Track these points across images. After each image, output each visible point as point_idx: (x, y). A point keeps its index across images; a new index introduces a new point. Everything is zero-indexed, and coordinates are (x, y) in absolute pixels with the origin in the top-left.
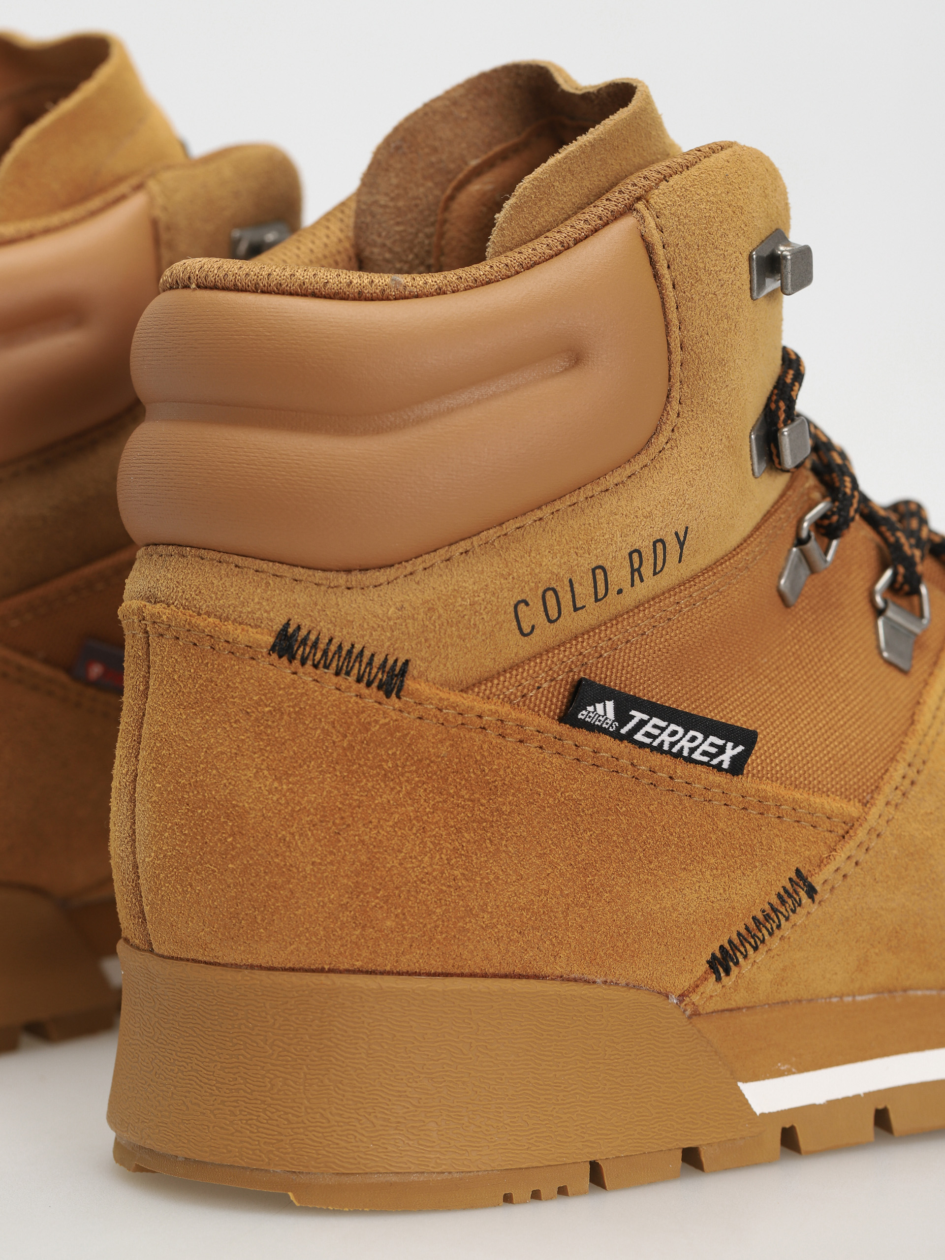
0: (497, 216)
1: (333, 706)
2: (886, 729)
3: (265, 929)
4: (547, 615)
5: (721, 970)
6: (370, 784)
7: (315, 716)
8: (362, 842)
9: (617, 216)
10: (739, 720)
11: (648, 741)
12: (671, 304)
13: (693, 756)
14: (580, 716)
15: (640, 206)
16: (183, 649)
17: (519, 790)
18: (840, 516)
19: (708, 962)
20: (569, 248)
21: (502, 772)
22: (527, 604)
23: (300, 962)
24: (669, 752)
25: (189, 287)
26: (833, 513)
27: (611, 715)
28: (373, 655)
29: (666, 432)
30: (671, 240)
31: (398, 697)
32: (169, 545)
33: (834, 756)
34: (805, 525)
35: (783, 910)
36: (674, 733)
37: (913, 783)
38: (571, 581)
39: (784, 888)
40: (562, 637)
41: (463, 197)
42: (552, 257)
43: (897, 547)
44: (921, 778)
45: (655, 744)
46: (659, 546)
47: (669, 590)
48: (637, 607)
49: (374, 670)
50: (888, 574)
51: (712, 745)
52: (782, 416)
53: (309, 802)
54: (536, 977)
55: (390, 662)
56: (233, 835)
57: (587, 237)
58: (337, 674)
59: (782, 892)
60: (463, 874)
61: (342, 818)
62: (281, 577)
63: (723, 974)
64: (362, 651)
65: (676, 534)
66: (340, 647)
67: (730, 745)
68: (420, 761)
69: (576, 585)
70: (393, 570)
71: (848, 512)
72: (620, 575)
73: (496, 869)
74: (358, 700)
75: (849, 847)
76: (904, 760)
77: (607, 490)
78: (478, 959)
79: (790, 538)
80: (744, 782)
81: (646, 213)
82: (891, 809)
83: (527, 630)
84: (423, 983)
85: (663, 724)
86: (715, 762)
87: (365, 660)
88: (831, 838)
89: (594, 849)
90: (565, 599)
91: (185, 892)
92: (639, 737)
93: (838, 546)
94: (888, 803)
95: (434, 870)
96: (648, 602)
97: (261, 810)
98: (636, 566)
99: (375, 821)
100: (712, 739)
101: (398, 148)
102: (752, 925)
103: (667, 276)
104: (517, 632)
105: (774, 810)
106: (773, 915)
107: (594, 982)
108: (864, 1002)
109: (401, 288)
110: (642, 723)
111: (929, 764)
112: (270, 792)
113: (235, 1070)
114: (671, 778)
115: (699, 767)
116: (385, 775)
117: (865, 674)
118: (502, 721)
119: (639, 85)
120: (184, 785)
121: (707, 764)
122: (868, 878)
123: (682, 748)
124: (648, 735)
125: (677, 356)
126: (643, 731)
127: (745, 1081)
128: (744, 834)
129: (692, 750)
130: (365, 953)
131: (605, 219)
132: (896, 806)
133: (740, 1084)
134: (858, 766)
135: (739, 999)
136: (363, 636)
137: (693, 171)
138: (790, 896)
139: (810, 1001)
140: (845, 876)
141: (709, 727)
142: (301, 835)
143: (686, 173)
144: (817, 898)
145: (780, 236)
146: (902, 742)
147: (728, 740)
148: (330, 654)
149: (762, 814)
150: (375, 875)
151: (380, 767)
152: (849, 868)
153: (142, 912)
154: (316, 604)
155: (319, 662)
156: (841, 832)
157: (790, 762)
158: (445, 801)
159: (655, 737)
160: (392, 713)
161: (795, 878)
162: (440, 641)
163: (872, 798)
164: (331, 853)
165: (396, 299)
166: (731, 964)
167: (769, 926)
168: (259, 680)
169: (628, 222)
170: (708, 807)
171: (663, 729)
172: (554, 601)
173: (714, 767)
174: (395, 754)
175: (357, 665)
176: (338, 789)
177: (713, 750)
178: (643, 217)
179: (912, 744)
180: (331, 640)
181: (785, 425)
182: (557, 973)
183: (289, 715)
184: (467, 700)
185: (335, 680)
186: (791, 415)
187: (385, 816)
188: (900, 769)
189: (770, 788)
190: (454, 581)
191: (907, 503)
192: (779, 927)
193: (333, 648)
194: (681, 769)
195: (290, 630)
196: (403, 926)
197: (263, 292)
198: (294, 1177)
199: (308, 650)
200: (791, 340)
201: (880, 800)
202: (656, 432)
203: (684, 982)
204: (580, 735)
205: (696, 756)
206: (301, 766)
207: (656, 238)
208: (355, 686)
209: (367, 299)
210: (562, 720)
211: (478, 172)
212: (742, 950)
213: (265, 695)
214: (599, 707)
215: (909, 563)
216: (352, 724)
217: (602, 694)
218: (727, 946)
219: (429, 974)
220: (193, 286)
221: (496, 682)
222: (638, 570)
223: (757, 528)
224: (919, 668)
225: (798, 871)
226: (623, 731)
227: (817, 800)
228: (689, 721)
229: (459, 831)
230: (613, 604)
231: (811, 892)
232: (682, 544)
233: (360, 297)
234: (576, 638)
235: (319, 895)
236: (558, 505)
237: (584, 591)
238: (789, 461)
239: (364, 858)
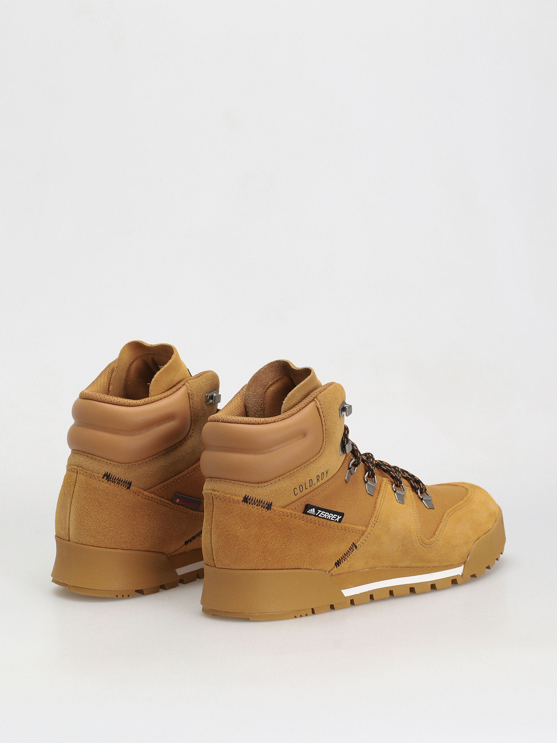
0: (283, 402)
1: (256, 513)
2: (370, 510)
3: (243, 561)
4: (300, 491)
5: (337, 565)
6: (265, 529)
7: (253, 515)
8: (264, 542)
9: (310, 402)
10: (339, 510)
11: (321, 516)
12: (323, 421)
13: (331, 519)
14: (307, 512)
15: (315, 399)
16: (222, 501)
17: (295, 529)
18: (358, 462)
19: (335, 564)
20: (301, 410)
21: (292, 525)
22: (296, 489)
23: (251, 568)
24: (326, 519)
25: (219, 422)
26: (356, 462)
27: (314, 511)
28: (264, 501)
29: (323, 449)
30: (323, 407)
31: (270, 510)
32: (216, 478)
33: (359, 517)
34: (350, 465)
35: (350, 552)
36: (327, 514)
37: (376, 522)
38: (305, 483)
39: (350, 547)
40: (303, 495)
41: (268, 391)
42: (297, 412)
43: (369, 467)
44: (378, 520)
45: (323, 517)
46: (323, 474)
47: (324, 483)
48: (318, 487)
49: (265, 505)
50: (367, 473)
51: (335, 516)
52: (346, 442)
53: (252, 533)
54: (300, 569)
55: (268, 503)
56: (236, 541)
57: (304, 407)
58: (257, 506)
59: (350, 548)
60: (285, 547)
61: (259, 537)
62: (244, 485)
63: (338, 566)
64: (262, 501)
65: (326, 471)
66: (257, 500)
67: (339, 516)
68: (275, 523)
69: (306, 484)
70: (268, 483)
71: (359, 461)
72: (315, 481)
73: (291, 546)
74: (262, 511)
75: (364, 537)
76: (374, 516)
77: (311, 463)
78: (288, 566)
79: (347, 468)
80: (342, 524)
81: (317, 401)
82: (372, 528)
83: (296, 494)
84: (277, 571)
85: (325, 513)
86: (335, 520)
87: (263, 503)
88: (360, 535)
89: (311, 540)
90: (304, 487)
91: (225, 554)
92: (320, 516)
93: (357, 468)
94: (371, 527)
95: (279, 547)
96: (320, 486)
97: (242, 536)
98: (318, 479)
99: (266, 537)
100: (335, 515)
101: (254, 381)
102: (344, 555)
103: (322, 415)
104: (294, 494)
105: (348, 530)
106: (348, 553)
107: (312, 569)
108: (366, 571)
109: (267, 421)
110: (320, 513)
111: (379, 517)
112: (244, 532)
113: (237, 592)
114: (326, 524)
115: (332, 521)
116: (268, 527)
117: (364, 497)
118: (291, 514)
119: (312, 369)
120: (224, 531)
121: (334, 521)
122: (368, 544)
123: (329, 518)
124: (322, 515)
125: (325, 432)
126: (320, 514)
127: (342, 590)
128: (342, 535)
129: (331, 518)
130: (265, 565)
131: (308, 403)
132: (373, 527)
133: (341, 590)
134: (364, 519)
135: (341, 572)
136: (262, 498)
137: (326, 391)
138: (352, 548)
139: (355, 571)
140: (363, 543)
141: (334, 513)
142: (251, 541)
143: (325, 391)
144: (357, 548)
145: (344, 403)
146: (373, 512)
147: (338, 515)
148: (255, 502)
149: (345, 531)
150: (267, 549)
151: (267, 525)
152: (364, 542)
153: (213, 558)
154: (252, 491)
155: (253, 503)
156: (362, 534)
157: (350, 519)
158: (280, 532)
159: (323, 516)
160: (269, 514)
161: (352, 544)
162: (279, 498)
163: (368, 525)
164: (257, 544)
165: (266, 424)
166: (340, 564)
167: (347, 555)
168: (240, 508)
169: (313, 403)
170: (334, 530)
171: (325, 514)
172: (302, 488)
173: (335, 521)
174: (270, 522)
175: (261, 504)
176: (258, 531)
177: (335, 518)
178: (316, 402)
179: (375, 513)
180: (255, 499)
181: (347, 444)
182: (304, 568)
183: (247, 515)
184: (284, 510)
185: (257, 507)
186: (348, 440)
187: (268, 536)
188: (374, 518)
189: (347, 525)
190: (281, 485)
191: (369, 454)
192: (349, 555)
193: (256, 500)
194: (329, 522)
195: (247, 497)
196: (273, 559)
197: (237, 423)
198: (250, 614)
199: (250, 501)
200: (346, 423)
201: (370, 526)
202: (321, 449)
203: (330, 568)
204: (308, 516)
205: (332, 519)
206: (250, 526)
207: (319, 406)
208: (261, 508)
209: (259, 424)
210: (303, 513)
211: (271, 385)
212: (342, 561)
213: (242, 511)
214: (312, 510)
215: (372, 471)
216: (261, 516)
217: (312, 507)
218: (339, 560)
219: (278, 569)
220: (220, 422)
221: (290, 506)
222: (318, 480)
223: (341, 467)
224: (375, 494)
225: (353, 543)
226: (316, 515)
227: (357, 527)
228: (330, 512)
229: (284, 538)
230: (314, 487)
231: (356, 547)
232: (327, 473)
233: (258, 424)
234: (306, 495)
235: (255, 553)
236: (302, 467)
237: (308, 485)
238: (348, 452)
239: (264, 545)
